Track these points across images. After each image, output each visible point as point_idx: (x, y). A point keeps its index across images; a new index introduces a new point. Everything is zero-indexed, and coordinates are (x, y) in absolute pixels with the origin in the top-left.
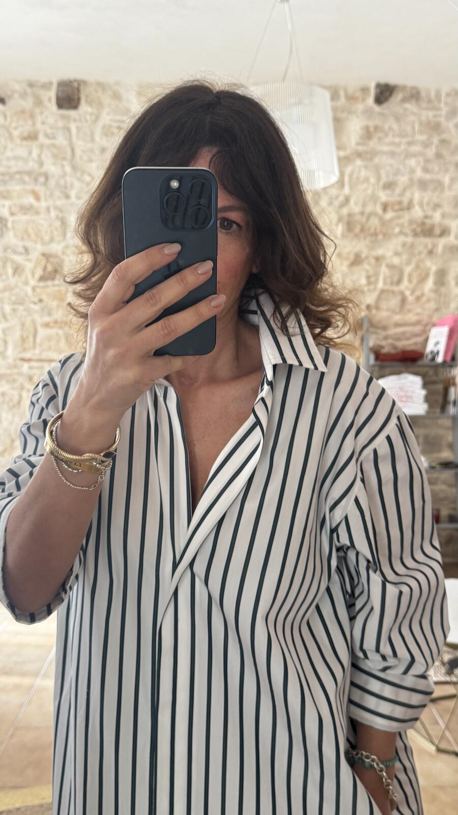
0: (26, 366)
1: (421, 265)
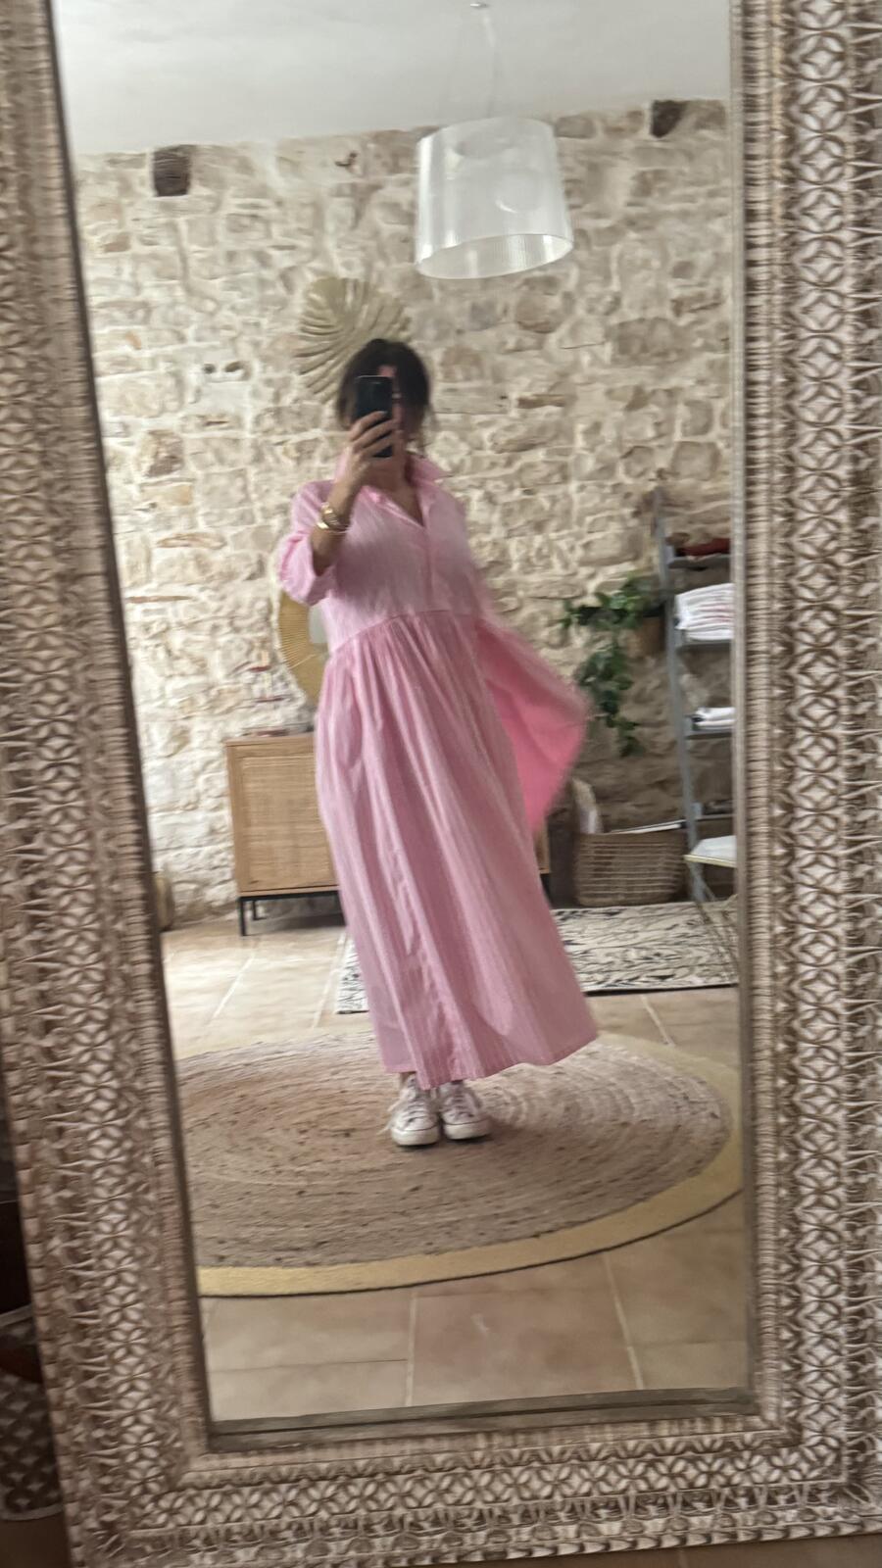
0: (137, 611)
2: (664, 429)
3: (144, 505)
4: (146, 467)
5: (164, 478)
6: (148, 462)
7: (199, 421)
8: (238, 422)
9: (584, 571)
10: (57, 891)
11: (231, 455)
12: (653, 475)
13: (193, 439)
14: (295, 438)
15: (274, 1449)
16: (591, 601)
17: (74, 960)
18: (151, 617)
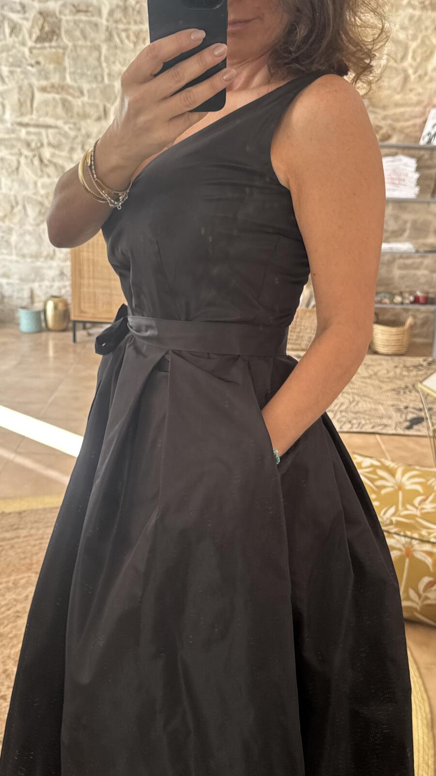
0: (23, 132)
1: (427, 42)
3: (33, 62)
4: (34, 37)
5: (47, 44)
6: (36, 33)
7: (72, 8)
8: (100, 13)
11: (93, 35)
13: (67, 18)
14: (134, 28)
18: (32, 137)
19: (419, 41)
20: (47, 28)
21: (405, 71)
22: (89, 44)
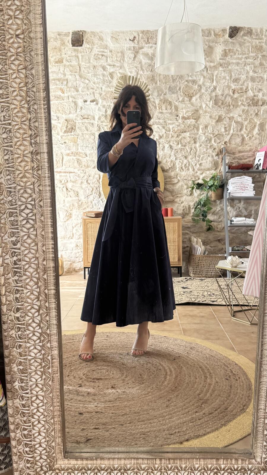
0: (58, 176)
1: (252, 121)
2: (227, 129)
3: (62, 142)
4: (63, 131)
5: (69, 134)
6: (64, 129)
7: (81, 117)
9: (199, 172)
10: (24, 263)
11: (90, 128)
12: (223, 143)
13: (79, 122)
15: (87, 459)
16: (201, 181)
17: (28, 287)
18: (62, 178)
19: (248, 121)
20: (69, 127)
21: (242, 135)
22: (90, 133)
